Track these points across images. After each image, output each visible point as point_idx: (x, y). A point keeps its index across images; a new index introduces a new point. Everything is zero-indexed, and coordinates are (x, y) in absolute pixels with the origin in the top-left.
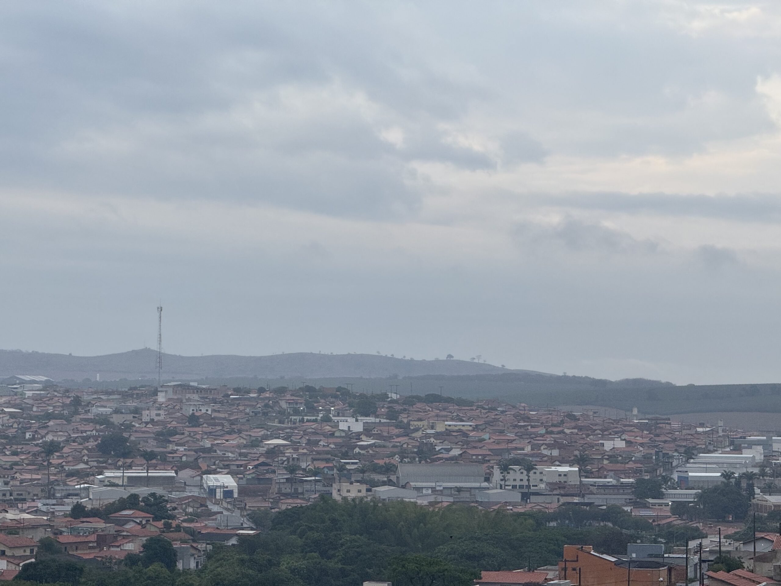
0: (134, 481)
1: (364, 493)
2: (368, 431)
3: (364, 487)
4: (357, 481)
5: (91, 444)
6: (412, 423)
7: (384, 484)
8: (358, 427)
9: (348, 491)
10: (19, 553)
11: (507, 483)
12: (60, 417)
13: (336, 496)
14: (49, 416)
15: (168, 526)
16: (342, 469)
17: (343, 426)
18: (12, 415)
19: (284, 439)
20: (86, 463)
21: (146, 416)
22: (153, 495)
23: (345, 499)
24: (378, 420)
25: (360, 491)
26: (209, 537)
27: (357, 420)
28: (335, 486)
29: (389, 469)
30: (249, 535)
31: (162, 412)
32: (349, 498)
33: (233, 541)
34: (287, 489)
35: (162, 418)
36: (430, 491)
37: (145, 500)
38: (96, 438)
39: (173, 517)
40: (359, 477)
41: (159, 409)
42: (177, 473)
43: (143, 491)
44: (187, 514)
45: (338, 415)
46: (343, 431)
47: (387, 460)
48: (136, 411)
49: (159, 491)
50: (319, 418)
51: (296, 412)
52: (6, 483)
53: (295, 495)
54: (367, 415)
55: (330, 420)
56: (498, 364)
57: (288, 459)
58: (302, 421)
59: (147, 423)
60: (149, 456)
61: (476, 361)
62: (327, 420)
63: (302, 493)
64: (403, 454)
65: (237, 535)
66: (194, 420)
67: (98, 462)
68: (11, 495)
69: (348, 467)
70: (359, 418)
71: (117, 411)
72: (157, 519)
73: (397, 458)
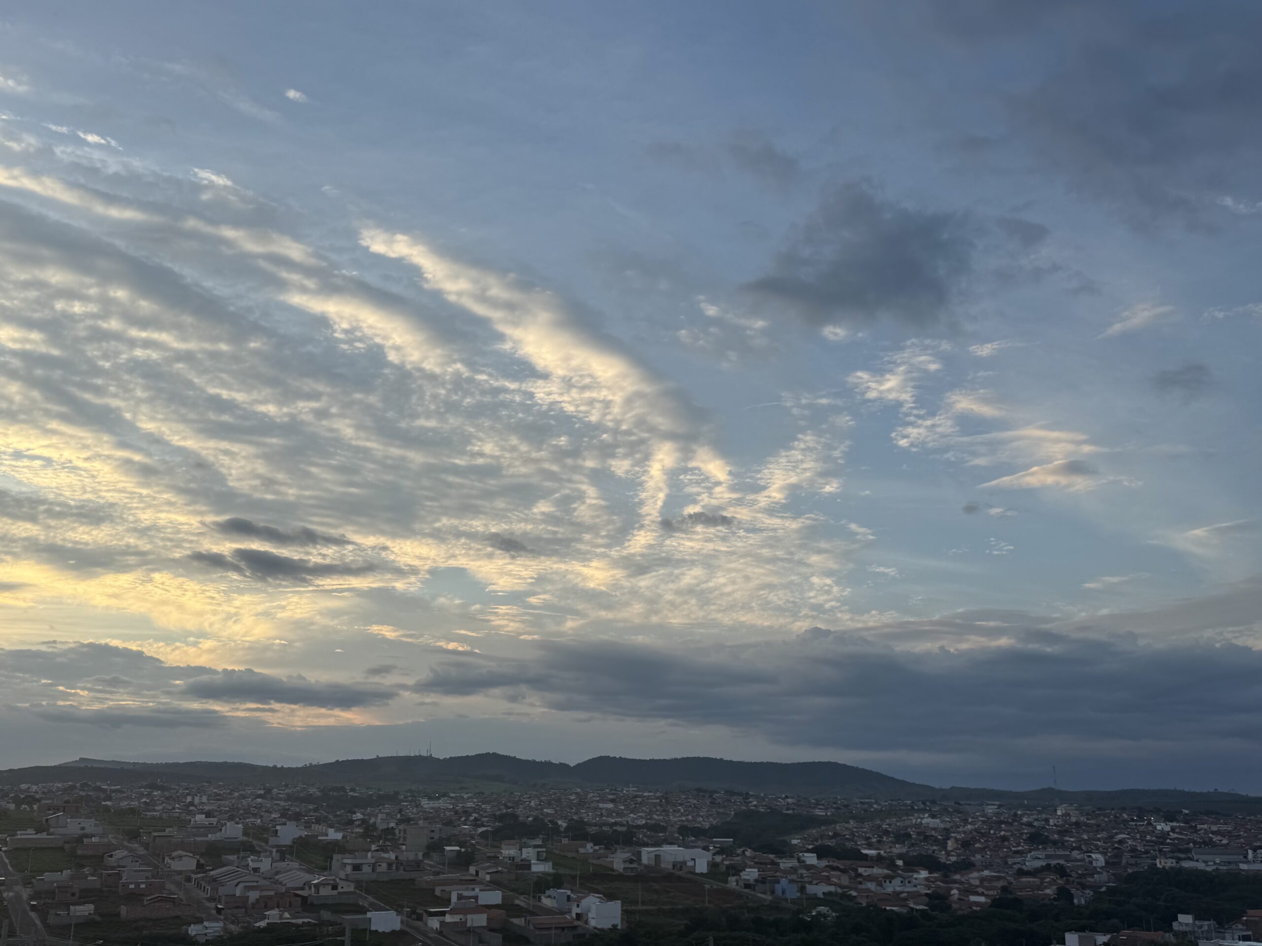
0: (1048, 857)
1: (1174, 864)
2: (1173, 830)
3: (1174, 861)
4: (1170, 858)
5: (1025, 837)
6: (1198, 826)
7: (1185, 859)
8: (1167, 828)
9: (1166, 863)
10: (991, 893)
11: (1257, 859)
12: (1006, 823)
13: (1159, 865)
14: (1002, 822)
15: (1068, 880)
16: (1160, 851)
17: (1159, 828)
18: (983, 822)
19: (1127, 834)
20: (1023, 847)
21: (1051, 822)
22: (1059, 864)
23: (1164, 867)
24: (1178, 825)
25: (1172, 863)
26: (1090, 887)
27: (1166, 825)
28: (1158, 861)
29: (1188, 851)
30: (1112, 886)
31: (1059, 820)
32: (1167, 868)
33: (1104, 889)
34: (1133, 861)
35: (1060, 823)
36: (1212, 863)
37: (1055, 866)
38: (1026, 834)
39: (1070, 876)
40: (1171, 855)
41: (1058, 819)
42: (1070, 852)
43: (1054, 862)
44: (1078, 874)
45: (1156, 822)
46: (1159, 830)
47: (1186, 846)
48: (1047, 820)
49: (1062, 862)
50: (1145, 824)
51: (1133, 820)
52: (983, 856)
53: (1136, 864)
54: (1172, 821)
55: (1152, 824)
56: (1244, 794)
57: (1130, 846)
58: (1136, 825)
59: (1052, 826)
60: (1055, 843)
61: (1231, 792)
62: (1149, 824)
63: (1140, 864)
64: (1195, 843)
65: (1106, 886)
66: (1077, 824)
67: (1029, 846)
68: (985, 863)
69: (1164, 850)
70: (1168, 823)
71: (1036, 820)
72: (1062, 877)
73: (1191, 845)
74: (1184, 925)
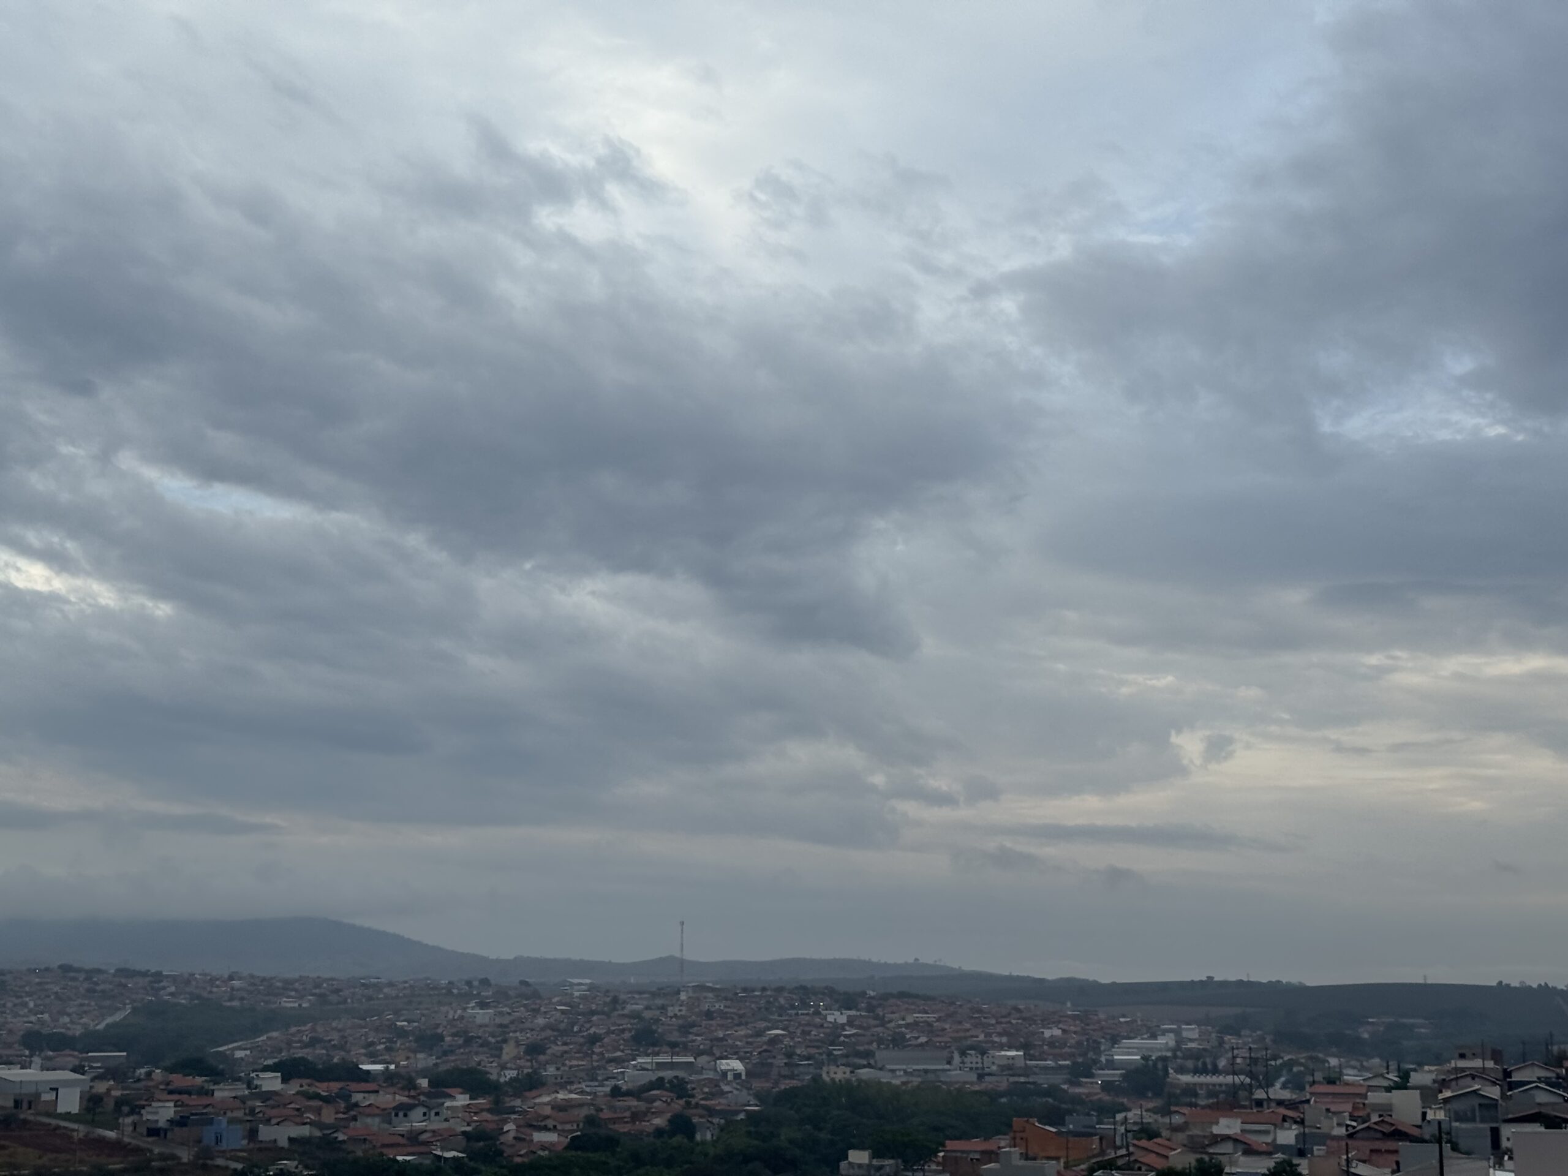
0: (661, 1066)
1: (848, 1075)
2: (851, 1022)
3: (848, 1070)
4: (843, 1065)
5: (627, 1035)
6: (886, 1015)
7: (864, 1067)
8: (842, 1019)
9: (835, 1073)
10: (568, 1127)
11: (966, 1065)
12: (603, 1013)
13: (825, 1077)
14: (593, 1013)
15: (688, 1103)
16: (830, 1054)
17: (830, 1019)
18: (563, 1012)
19: (783, 1029)
20: (622, 1051)
21: (671, 1011)
22: (676, 1077)
23: (833, 1080)
24: (858, 1013)
25: (845, 1073)
26: (721, 1113)
27: (842, 1014)
28: (825, 1069)
29: (868, 1054)
30: (754, 1110)
31: (683, 1008)
32: (837, 1080)
33: (742, 1116)
34: (785, 1071)
35: (683, 1013)
36: (902, 1073)
37: (670, 1082)
38: (630, 1030)
39: (693, 1096)
40: (844, 1061)
41: (681, 1006)
42: (695, 1059)
43: (668, 1074)
44: (704, 1093)
45: (826, 1010)
46: (830, 1022)
47: (866, 1047)
48: (663, 1008)
49: (681, 1074)
50: (811, 1012)
51: (793, 1007)
52: (558, 1069)
53: (792, 1077)
54: (850, 1009)
55: (820, 1013)
56: (956, 966)
57: (786, 1048)
58: (797, 1014)
59: (671, 1017)
60: (673, 1045)
61: (938, 963)
62: (817, 1013)
63: (798, 1075)
64: (880, 1041)
65: (745, 1110)
66: (709, 1015)
67: (632, 1050)
68: (562, 1078)
69: (836, 1053)
70: (844, 1012)
71: (647, 1008)
72: (679, 1097)
73: (875, 1045)
74: (856, 1167)
